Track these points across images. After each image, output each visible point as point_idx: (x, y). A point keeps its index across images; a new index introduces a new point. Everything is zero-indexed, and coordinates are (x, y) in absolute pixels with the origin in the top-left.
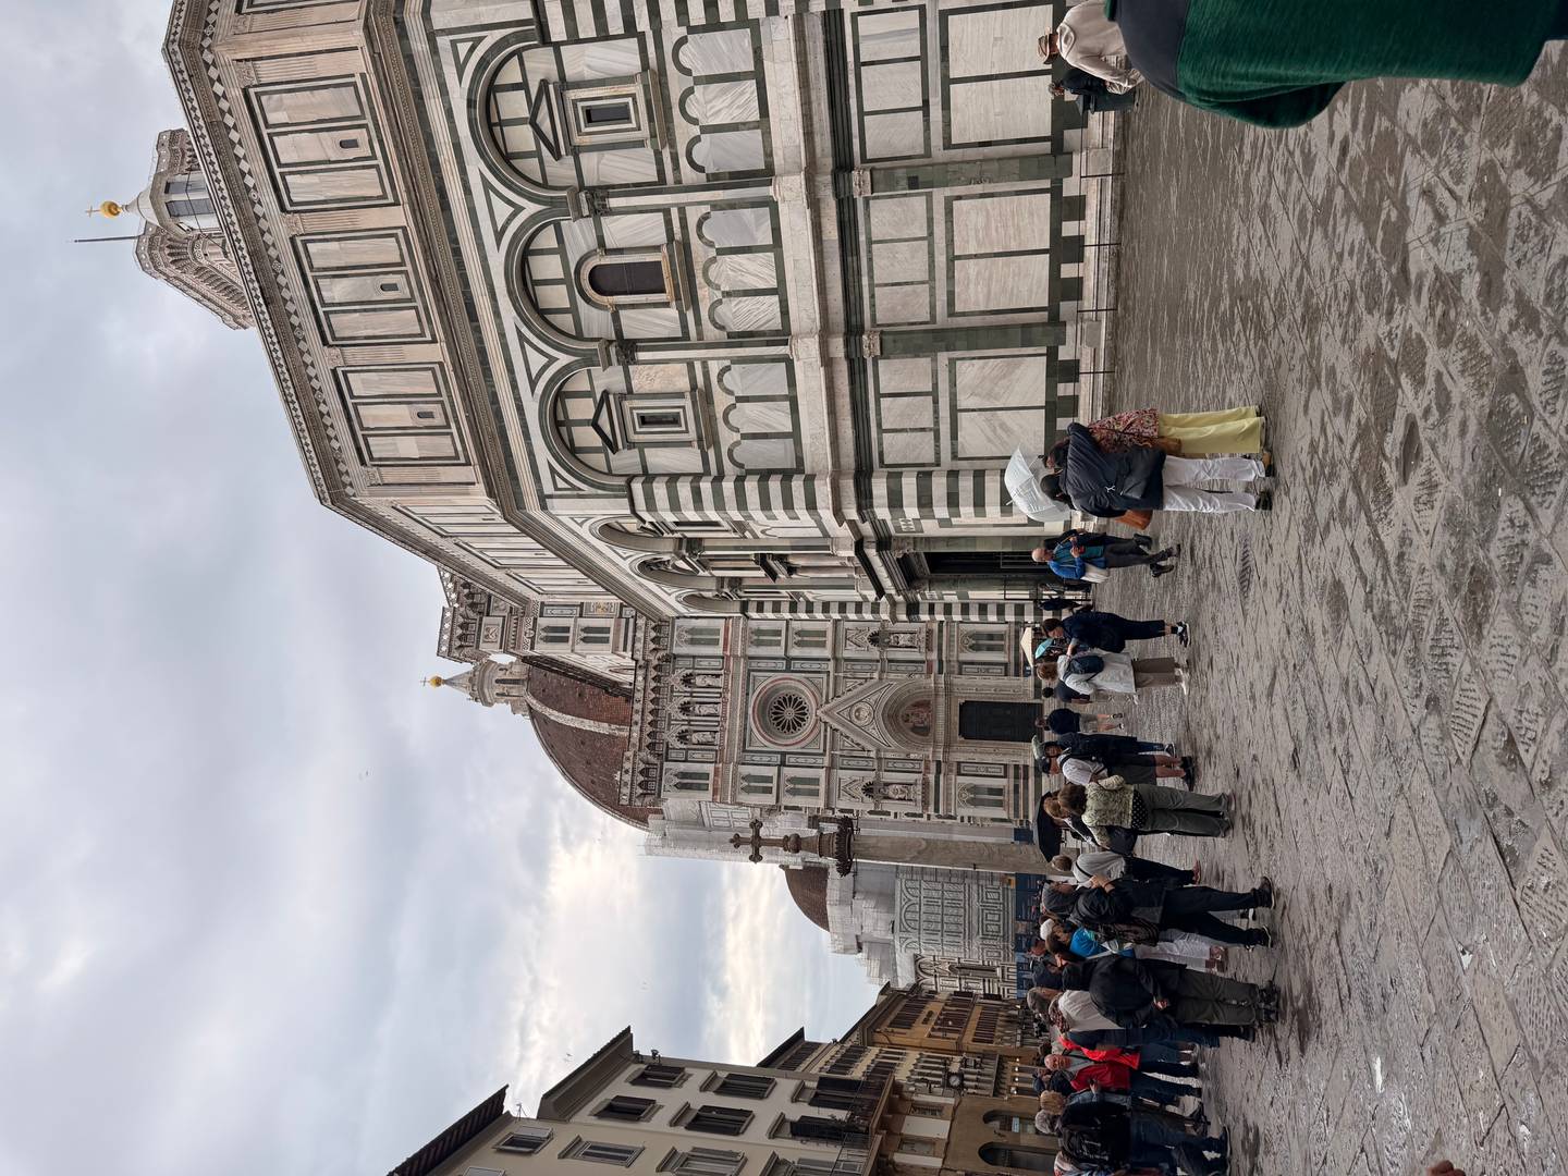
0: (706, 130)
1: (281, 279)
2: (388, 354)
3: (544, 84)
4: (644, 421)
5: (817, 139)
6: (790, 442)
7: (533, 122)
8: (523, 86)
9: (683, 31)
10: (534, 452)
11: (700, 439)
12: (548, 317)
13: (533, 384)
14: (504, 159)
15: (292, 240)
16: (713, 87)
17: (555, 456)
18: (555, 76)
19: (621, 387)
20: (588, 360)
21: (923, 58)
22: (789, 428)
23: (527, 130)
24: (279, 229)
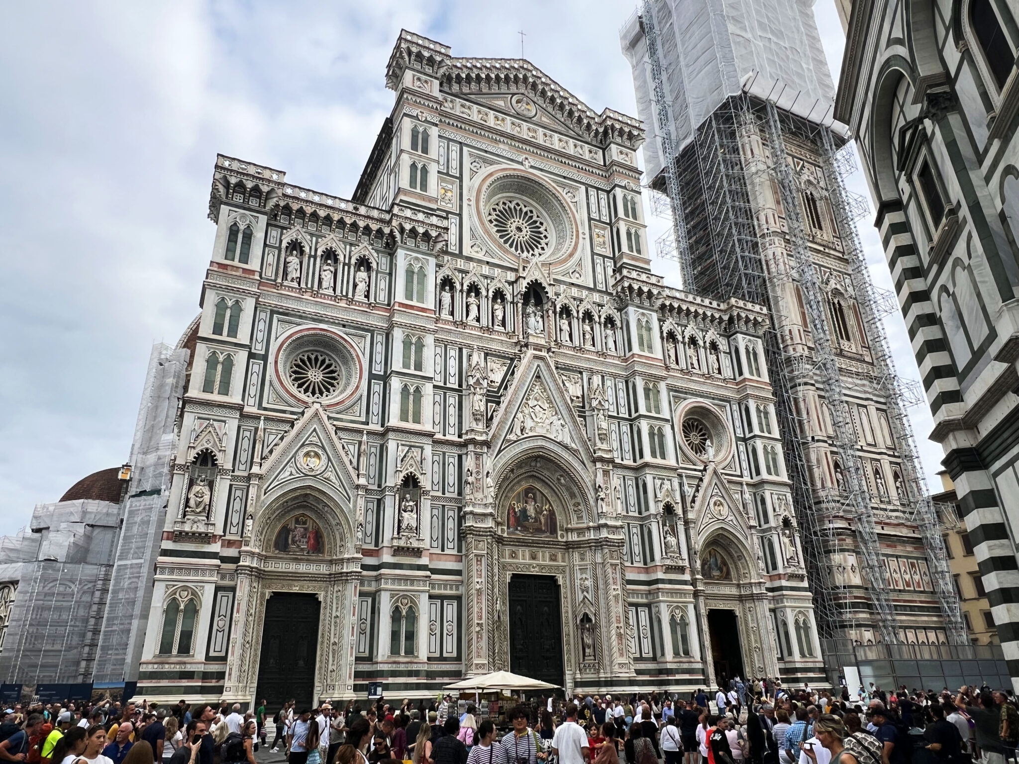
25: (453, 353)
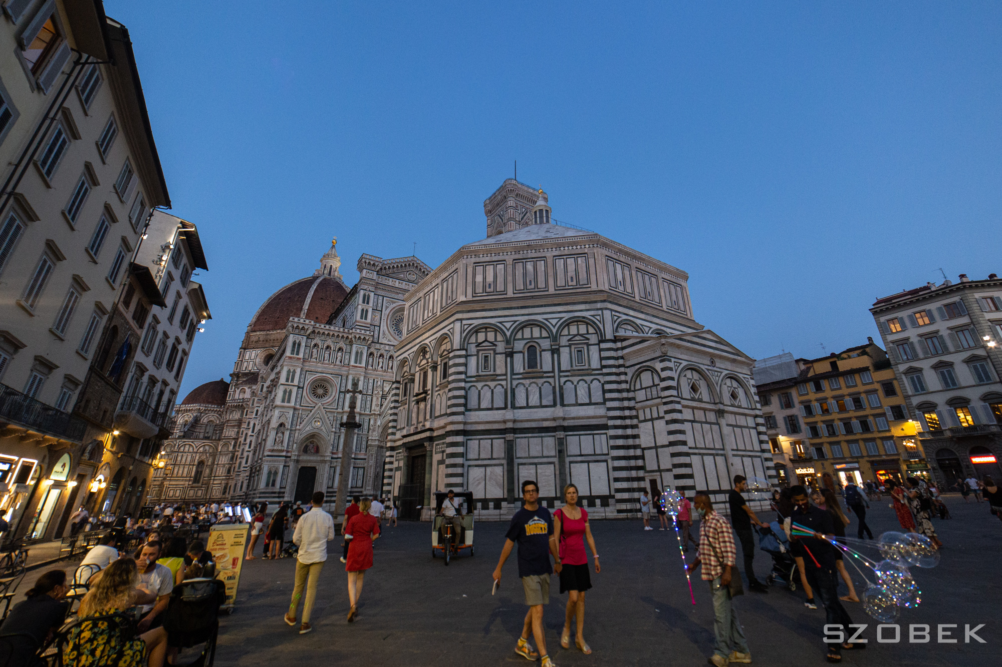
0: (575, 386)
1: (533, 251)
2: (510, 278)
3: (588, 339)
4: (486, 357)
5: (572, 421)
6: (477, 407)
7: (578, 334)
8: (588, 333)
9: (602, 382)
10: (477, 319)
11: (479, 376)
12: (521, 331)
13: (500, 323)
14: (568, 324)
15: (545, 257)
16: (587, 390)
17: (476, 326)
18: (591, 342)
19: (498, 351)
20: (508, 342)
21: (595, 455)
22: (482, 407)
23: (576, 333)
24: (549, 254)
25: (371, 381)
